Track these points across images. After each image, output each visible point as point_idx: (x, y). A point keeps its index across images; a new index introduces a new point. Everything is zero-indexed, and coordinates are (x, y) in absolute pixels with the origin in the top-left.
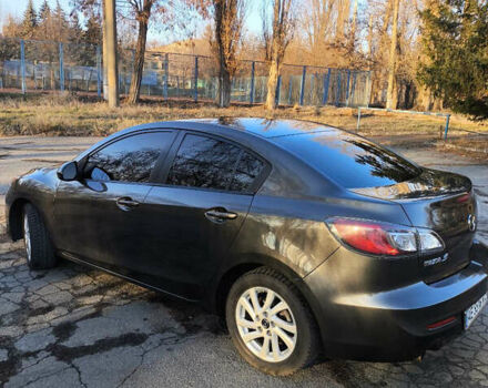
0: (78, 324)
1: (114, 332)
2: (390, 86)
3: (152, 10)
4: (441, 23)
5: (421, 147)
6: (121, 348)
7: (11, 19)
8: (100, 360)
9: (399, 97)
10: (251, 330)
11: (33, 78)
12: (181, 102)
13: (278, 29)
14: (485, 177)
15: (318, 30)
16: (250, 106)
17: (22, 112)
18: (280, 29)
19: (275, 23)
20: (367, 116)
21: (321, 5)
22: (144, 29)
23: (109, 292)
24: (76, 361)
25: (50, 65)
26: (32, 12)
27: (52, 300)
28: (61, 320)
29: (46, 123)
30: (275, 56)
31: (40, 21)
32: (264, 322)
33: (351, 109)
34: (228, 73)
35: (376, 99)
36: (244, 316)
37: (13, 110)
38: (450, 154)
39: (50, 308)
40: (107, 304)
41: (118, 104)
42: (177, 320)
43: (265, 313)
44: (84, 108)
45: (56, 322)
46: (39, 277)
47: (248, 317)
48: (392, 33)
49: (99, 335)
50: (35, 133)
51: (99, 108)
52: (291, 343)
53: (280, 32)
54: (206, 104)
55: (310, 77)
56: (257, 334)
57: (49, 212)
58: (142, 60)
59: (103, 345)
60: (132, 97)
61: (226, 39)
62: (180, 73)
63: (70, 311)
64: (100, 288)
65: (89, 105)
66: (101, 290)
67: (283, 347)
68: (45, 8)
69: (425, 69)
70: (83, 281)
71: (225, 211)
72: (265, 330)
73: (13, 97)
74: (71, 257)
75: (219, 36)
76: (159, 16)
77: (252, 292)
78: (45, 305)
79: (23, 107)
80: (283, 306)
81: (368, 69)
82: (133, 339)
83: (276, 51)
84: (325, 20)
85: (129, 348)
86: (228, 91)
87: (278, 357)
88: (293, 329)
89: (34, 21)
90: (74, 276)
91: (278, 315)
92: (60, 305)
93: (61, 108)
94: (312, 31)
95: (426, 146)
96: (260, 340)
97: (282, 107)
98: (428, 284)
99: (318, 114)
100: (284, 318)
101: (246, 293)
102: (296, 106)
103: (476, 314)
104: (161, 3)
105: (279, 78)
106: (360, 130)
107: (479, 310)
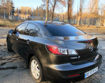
7: (34, 9)
15: (90, 10)
16: (74, 25)
18: (81, 10)
19: (80, 8)
21: (92, 6)
23: (18, 58)
26: (37, 8)
27: (7, 57)
30: (80, 15)
32: (35, 68)
34: (70, 18)
35: (102, 24)
43: (35, 66)
61: (69, 11)
71: (29, 41)
78: (5, 58)
84: (92, 8)
88: (39, 71)
97: (81, 25)
98: (72, 64)
99: (88, 27)
100: (38, 68)
102: (83, 25)
103: (91, 74)
104: (57, 5)
105: (80, 19)
106: (96, 30)
107: (93, 73)
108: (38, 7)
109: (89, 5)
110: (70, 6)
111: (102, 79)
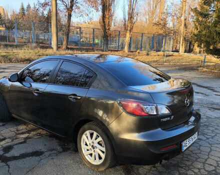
0: (14, 146)
1: (30, 150)
2: (181, 43)
3: (73, 8)
4: (201, 14)
5: (192, 70)
6: (31, 157)
7: (13, 12)
8: (19, 163)
9: (186, 47)
10: (88, 150)
11: (22, 38)
12: (86, 49)
13: (130, 16)
14: (219, 83)
15: (149, 17)
16: (117, 51)
17: (14, 53)
18: (131, 16)
19: (129, 14)
20: (170, 56)
21: (152, 6)
22: (70, 16)
23: (32, 133)
24: (9, 163)
25: (30, 32)
26: (23, 9)
27: (6, 135)
28: (7, 145)
29: (23, 57)
30: (129, 29)
31: (26, 13)
32: (92, 146)
33: (163, 53)
35: (175, 48)
36: (85, 143)
37: (10, 52)
38: (205, 73)
39: (4, 139)
40: (30, 138)
41: (57, 50)
42: (60, 145)
43: (93, 142)
44: (42, 51)
45: (5, 145)
46: (3, 125)
47: (86, 145)
48: (183, 18)
49: (23, 151)
50: (18, 62)
51: (49, 51)
52: (103, 156)
53: (131, 18)
54: (97, 50)
55: (145, 38)
56: (90, 152)
57: (7, 96)
58: (69, 30)
59: (23, 156)
60: (64, 47)
61: (107, 21)
62: (88, 36)
63: (12, 141)
64: (29, 131)
65: (44, 50)
66: (29, 132)
67: (100, 158)
68: (29, 7)
69: (194, 34)
70: (22, 128)
71: (76, 95)
72: (93, 150)
73: (11, 46)
74: (16, 117)
75: (103, 19)
76: (76, 10)
77: (88, 133)
78: (2, 138)
79: (15, 51)
80: (100, 139)
81: (172, 35)
82: (37, 154)
83: (129, 26)
84: (153, 13)
85: (34, 157)
86: (107, 44)
87: (98, 162)
88: (104, 149)
89: (24, 13)
90: (18, 125)
91: (99, 143)
92: (9, 138)
93: (31, 51)
94: (147, 17)
95: (195, 69)
96: (91, 155)
97: (132, 52)
98: (163, 130)
99: (148, 55)
100: (101, 145)
101: (85, 133)
102: (138, 51)
103: (190, 144)
104: (78, 5)
105: (131, 38)
106: (166, 62)
107: (192, 142)
108: (25, 7)
109: (147, 5)
110: (106, 8)
111: (202, 152)
